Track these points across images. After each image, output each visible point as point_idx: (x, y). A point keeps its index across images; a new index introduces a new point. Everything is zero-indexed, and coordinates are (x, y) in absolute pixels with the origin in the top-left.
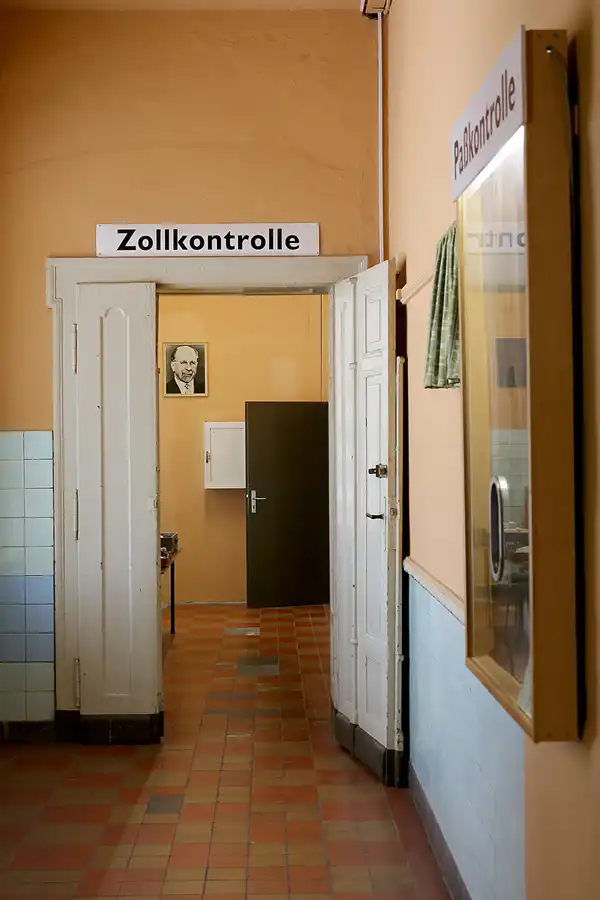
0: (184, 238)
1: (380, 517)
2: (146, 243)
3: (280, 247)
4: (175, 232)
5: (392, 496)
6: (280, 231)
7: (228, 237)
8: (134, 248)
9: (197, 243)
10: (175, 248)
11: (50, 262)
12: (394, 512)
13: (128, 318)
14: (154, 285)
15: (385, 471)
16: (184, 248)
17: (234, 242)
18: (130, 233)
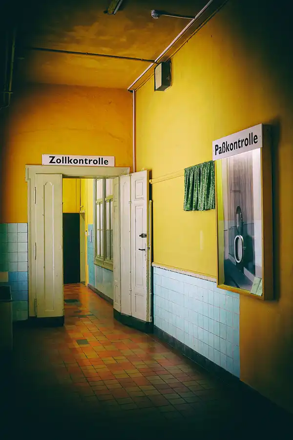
0: (71, 160)
1: (144, 250)
2: (59, 161)
3: (102, 164)
4: (69, 157)
5: (148, 243)
6: (102, 158)
7: (86, 160)
8: (55, 163)
9: (76, 161)
10: (68, 163)
11: (27, 166)
12: (149, 248)
13: (53, 186)
14: (61, 175)
15: (146, 236)
16: (71, 163)
17: (88, 162)
18: (53, 157)
